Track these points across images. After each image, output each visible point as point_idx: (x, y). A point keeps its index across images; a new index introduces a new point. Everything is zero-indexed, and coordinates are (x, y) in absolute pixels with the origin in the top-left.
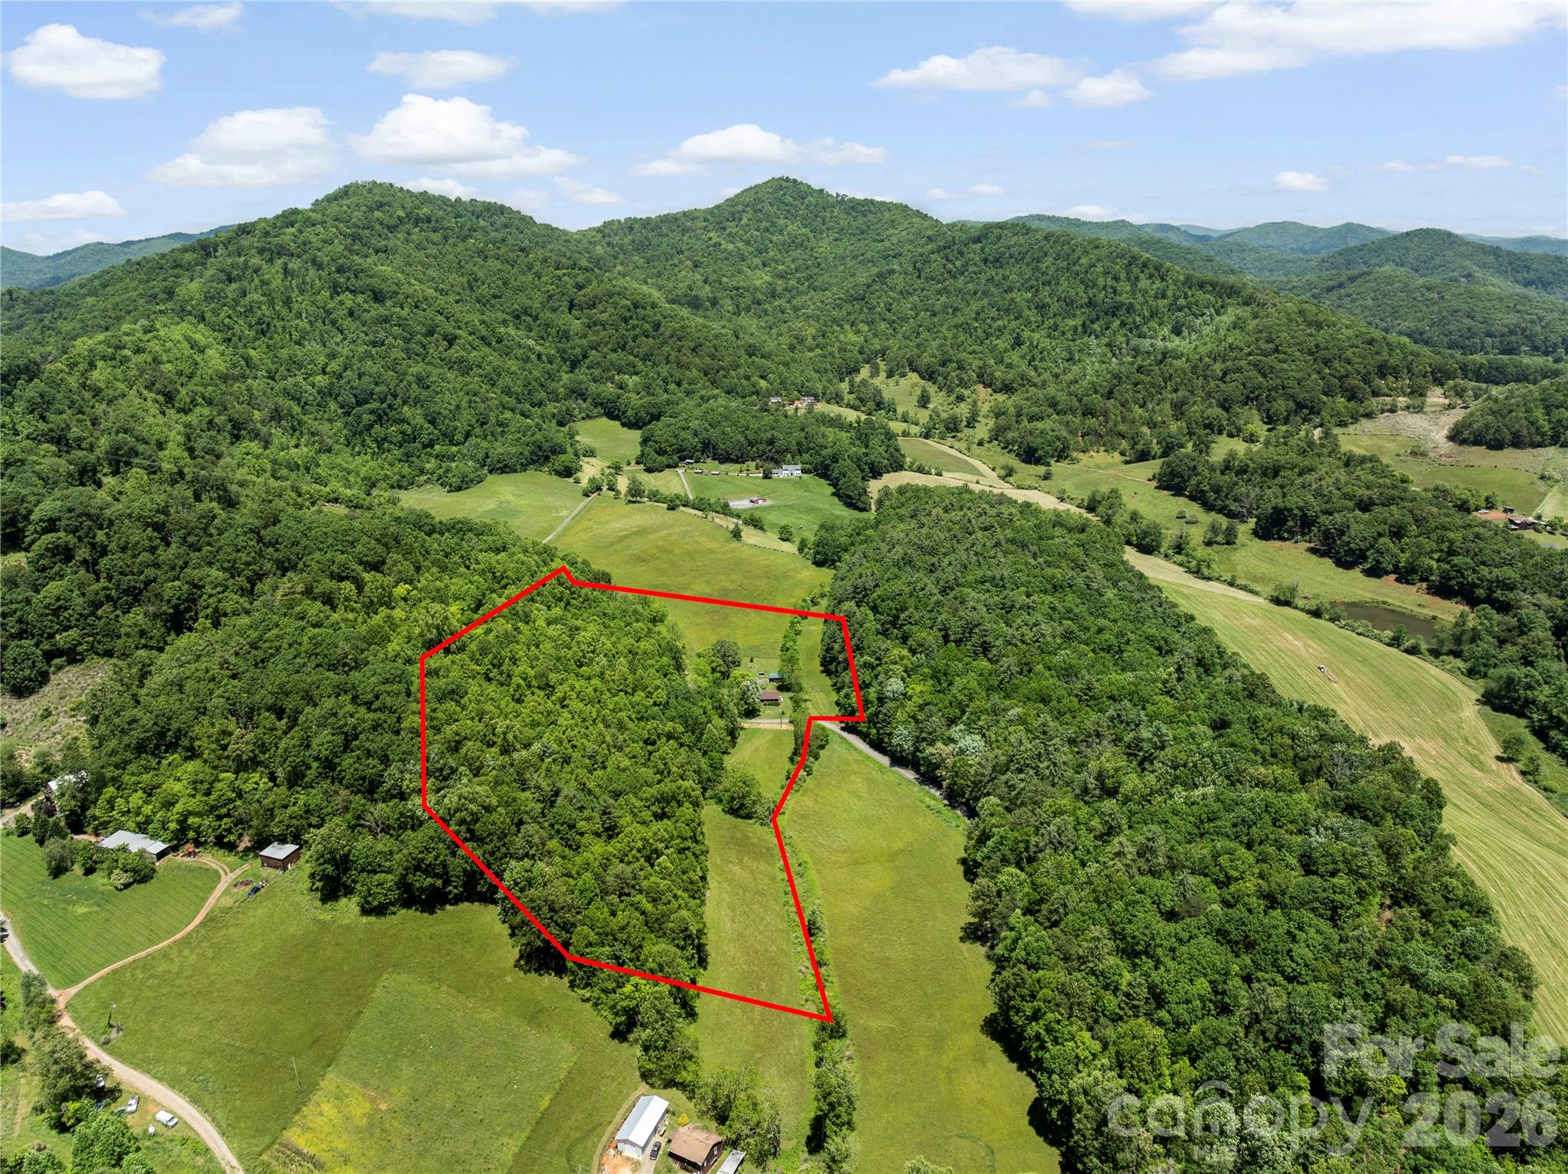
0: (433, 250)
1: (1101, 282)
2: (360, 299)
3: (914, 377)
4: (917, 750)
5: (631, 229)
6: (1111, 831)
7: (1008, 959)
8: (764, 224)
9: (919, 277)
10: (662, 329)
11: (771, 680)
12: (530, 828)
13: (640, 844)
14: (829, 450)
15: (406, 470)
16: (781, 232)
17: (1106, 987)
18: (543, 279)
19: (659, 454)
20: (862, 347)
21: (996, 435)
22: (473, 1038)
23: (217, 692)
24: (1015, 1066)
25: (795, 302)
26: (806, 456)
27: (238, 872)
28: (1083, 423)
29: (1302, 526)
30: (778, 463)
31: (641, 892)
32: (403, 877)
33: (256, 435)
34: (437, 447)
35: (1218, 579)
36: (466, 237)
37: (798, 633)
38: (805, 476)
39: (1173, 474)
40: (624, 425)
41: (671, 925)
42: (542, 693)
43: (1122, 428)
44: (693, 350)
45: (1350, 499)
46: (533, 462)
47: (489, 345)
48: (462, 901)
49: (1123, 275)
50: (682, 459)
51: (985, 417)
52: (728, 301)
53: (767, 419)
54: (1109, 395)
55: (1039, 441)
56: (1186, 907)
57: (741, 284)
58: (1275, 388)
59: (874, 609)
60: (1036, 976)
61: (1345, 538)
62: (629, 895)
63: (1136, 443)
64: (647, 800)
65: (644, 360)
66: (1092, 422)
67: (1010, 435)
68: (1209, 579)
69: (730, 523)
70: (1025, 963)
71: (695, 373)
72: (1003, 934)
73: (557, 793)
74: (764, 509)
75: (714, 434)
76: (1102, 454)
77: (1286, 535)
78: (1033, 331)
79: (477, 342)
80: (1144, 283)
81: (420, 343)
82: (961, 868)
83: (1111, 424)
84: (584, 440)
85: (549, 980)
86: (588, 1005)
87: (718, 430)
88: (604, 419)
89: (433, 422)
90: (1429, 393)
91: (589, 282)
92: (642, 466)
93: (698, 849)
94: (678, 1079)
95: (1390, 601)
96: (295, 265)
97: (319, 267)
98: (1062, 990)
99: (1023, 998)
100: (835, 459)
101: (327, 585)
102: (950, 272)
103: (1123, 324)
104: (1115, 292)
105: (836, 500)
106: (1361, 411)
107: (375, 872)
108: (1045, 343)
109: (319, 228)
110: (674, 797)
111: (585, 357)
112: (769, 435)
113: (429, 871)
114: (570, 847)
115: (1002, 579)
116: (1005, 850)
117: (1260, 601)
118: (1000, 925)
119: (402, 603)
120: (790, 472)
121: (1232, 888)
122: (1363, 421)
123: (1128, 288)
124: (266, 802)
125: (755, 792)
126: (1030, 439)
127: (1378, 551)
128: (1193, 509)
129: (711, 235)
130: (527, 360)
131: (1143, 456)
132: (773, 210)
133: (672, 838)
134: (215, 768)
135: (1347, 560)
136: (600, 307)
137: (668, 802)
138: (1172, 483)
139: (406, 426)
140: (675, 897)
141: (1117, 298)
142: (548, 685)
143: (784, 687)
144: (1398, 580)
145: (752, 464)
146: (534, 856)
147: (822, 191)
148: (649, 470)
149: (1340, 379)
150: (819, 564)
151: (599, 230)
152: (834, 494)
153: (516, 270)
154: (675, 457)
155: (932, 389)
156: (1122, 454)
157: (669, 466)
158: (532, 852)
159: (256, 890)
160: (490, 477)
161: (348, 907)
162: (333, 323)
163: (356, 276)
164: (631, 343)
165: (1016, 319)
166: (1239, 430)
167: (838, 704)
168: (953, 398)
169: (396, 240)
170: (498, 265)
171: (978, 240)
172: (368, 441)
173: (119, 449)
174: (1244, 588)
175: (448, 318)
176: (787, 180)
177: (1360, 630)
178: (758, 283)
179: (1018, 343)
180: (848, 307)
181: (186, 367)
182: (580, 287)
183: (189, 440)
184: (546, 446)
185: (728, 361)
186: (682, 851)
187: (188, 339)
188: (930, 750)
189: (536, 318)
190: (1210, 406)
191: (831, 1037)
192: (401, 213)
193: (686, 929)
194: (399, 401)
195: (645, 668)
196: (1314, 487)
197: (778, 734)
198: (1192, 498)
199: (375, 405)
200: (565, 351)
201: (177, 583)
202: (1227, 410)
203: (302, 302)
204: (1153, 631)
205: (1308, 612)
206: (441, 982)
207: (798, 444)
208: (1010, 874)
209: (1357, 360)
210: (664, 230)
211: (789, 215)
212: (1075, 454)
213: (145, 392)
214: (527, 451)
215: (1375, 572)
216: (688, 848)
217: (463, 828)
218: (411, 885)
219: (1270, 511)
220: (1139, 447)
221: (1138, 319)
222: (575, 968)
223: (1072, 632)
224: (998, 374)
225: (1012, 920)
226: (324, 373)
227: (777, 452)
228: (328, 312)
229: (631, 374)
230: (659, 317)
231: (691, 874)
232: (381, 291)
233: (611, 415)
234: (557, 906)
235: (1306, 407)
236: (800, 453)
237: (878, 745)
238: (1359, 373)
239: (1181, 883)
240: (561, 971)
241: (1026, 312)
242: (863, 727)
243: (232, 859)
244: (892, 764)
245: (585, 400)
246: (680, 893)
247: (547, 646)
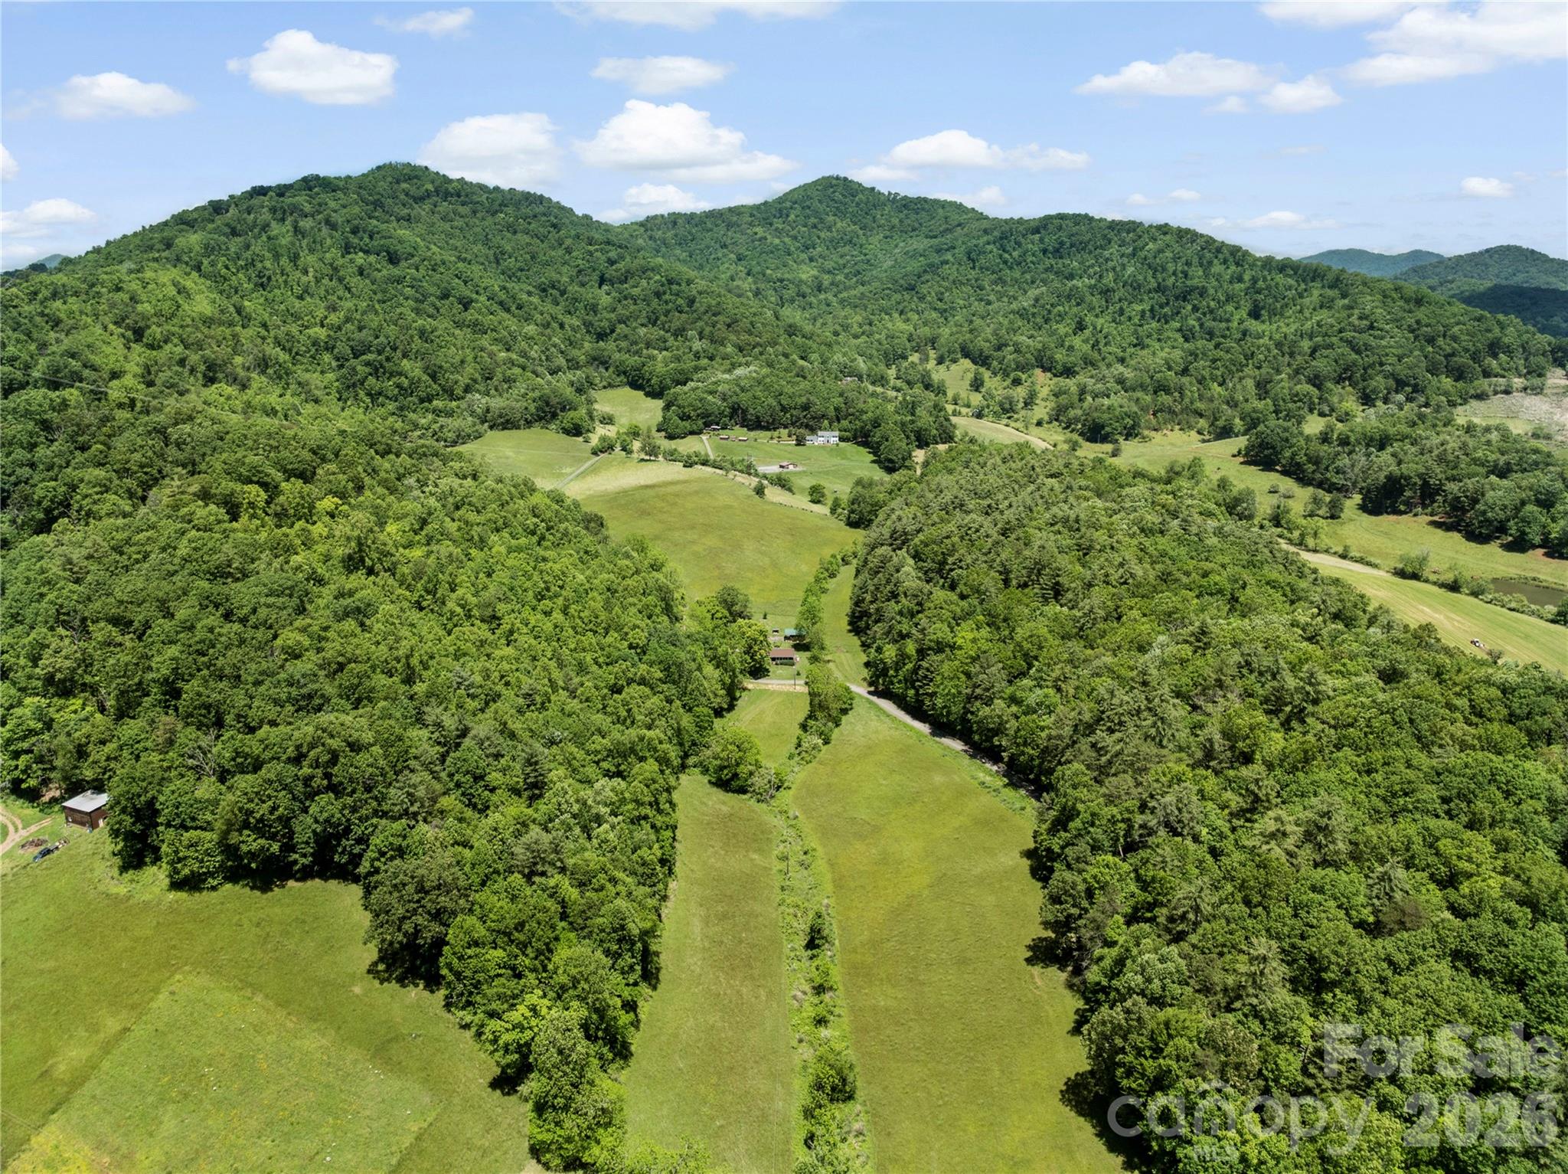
0: (459, 222)
1: (1171, 267)
2: (372, 258)
3: (966, 363)
4: (967, 711)
5: (675, 223)
6: (1254, 806)
7: (1105, 990)
8: (813, 220)
9: (974, 268)
10: (697, 305)
11: (786, 638)
12: (420, 778)
13: (576, 808)
14: (870, 414)
15: (399, 425)
16: (829, 229)
17: (1278, 1038)
18: (574, 254)
19: (682, 419)
20: (911, 335)
21: (1056, 417)
22: (281, 1077)
23: (51, 597)
24: (1120, 1160)
25: (841, 296)
26: (845, 423)
27: (33, 828)
28: (1154, 400)
29: (1423, 497)
30: (813, 430)
31: (563, 870)
32: (225, 834)
33: (234, 380)
34: (435, 402)
35: (1327, 551)
36: (496, 212)
37: (824, 591)
38: (843, 444)
39: (1263, 445)
40: (647, 394)
41: (600, 920)
42: (485, 626)
43: (1199, 405)
44: (729, 326)
45: (1483, 465)
46: (541, 419)
47: (508, 310)
48: (313, 877)
49: (1195, 260)
50: (707, 425)
51: (1044, 400)
52: (771, 292)
53: (804, 385)
54: (1185, 372)
55: (1106, 416)
56: (1396, 916)
57: (786, 276)
58: (1372, 366)
59: (917, 556)
60: (1162, 1016)
61: (1480, 507)
62: (543, 874)
63: (1216, 419)
64: (597, 752)
65: (676, 335)
66: (1164, 399)
67: (1072, 413)
68: (1315, 551)
69: (754, 481)
70: (1142, 993)
71: (729, 349)
72: (1097, 952)
73: (464, 733)
74: (795, 473)
75: (744, 399)
76: (1177, 433)
77: (1402, 508)
78: (1097, 316)
79: (495, 307)
80: (1218, 268)
81: (434, 305)
82: (1026, 863)
83: (1187, 400)
84: (602, 407)
85: (416, 993)
86: (469, 1034)
87: (750, 394)
88: (627, 389)
89: (433, 377)
90: (1549, 375)
91: (622, 258)
92: (663, 434)
93: (659, 820)
94: (586, 1159)
95: (1542, 577)
96: (306, 224)
97: (333, 226)
98: (1207, 1041)
99: (1139, 1052)
100: (876, 424)
101: (228, 485)
102: (1005, 262)
103: (1195, 309)
104: (1186, 276)
105: (876, 466)
106: (1472, 392)
107: (187, 829)
108: (1110, 328)
109: (340, 194)
110: (632, 750)
111: (612, 331)
112: (804, 399)
113: (261, 828)
114: (474, 807)
115: (1077, 521)
116: (1097, 832)
117: (1382, 573)
118: (1092, 939)
119: (327, 519)
120: (827, 438)
121: (1465, 888)
122: (1474, 403)
123: (1200, 273)
124: (77, 734)
125: (750, 758)
126: (1095, 415)
127: (1523, 520)
128: (1287, 484)
129: (757, 229)
130: (547, 325)
131: (1225, 433)
132: (821, 207)
133: (623, 801)
134: (22, 690)
135: (1480, 533)
136: (631, 282)
137: (625, 757)
138: (1262, 456)
139: (403, 378)
140: (614, 881)
141: (1189, 283)
142: (494, 617)
143: (801, 646)
144: (1546, 555)
145: (784, 432)
146: (415, 815)
147: (873, 189)
148: (671, 437)
149: (1446, 356)
150: (853, 524)
151: (642, 224)
152: (873, 462)
153: (545, 245)
154: (700, 422)
155: (986, 374)
156: (1199, 433)
157: (692, 433)
158: (414, 809)
159: (48, 852)
160: (490, 433)
161: (155, 877)
162: (341, 280)
163: (371, 237)
164: (663, 318)
165: (1078, 304)
166: (1332, 410)
167: (867, 665)
168: (1008, 382)
169: (422, 210)
170: (527, 239)
171: (1036, 231)
172: (362, 394)
173: (58, 371)
174: (1361, 561)
175: (466, 283)
176: (838, 178)
177: (1513, 605)
178: (804, 277)
179: (1080, 327)
180: (897, 297)
181: (166, 307)
182: (612, 262)
183: (149, 373)
184: (554, 401)
185: (766, 337)
186: (636, 821)
187: (175, 284)
188: (985, 711)
189: (563, 293)
190: (1299, 382)
191: (832, 1101)
192: (430, 187)
193: (623, 927)
194: (399, 353)
195: (624, 608)
196: (1436, 452)
197: (790, 696)
198: (1285, 473)
199: (370, 357)
200: (591, 324)
201: (53, 483)
202: (1319, 387)
203: (309, 259)
204: (1274, 575)
205: (1442, 585)
206: (256, 988)
207: (837, 409)
208: (1107, 866)
209: (1463, 338)
210: (709, 225)
211: (840, 213)
212: (1146, 432)
213: (111, 327)
214: (532, 408)
215: (1519, 545)
216: (646, 818)
217: (319, 772)
218: (237, 848)
219: (1382, 479)
220: (1220, 423)
221: (1212, 304)
222: (451, 977)
223: (1169, 574)
224: (1058, 357)
225: (1110, 933)
226: (322, 326)
227: (813, 418)
228: (336, 269)
229: (661, 350)
230: (694, 292)
231: (644, 852)
232: (396, 252)
233: (635, 385)
234: (428, 885)
235: (1408, 385)
236: (839, 421)
237: (916, 711)
238: (1467, 350)
239: (1385, 878)
240: (433, 981)
241: (1088, 298)
242: (897, 688)
243: (30, 811)
244: (933, 734)
245: (607, 369)
246: (620, 875)
247: (502, 576)
